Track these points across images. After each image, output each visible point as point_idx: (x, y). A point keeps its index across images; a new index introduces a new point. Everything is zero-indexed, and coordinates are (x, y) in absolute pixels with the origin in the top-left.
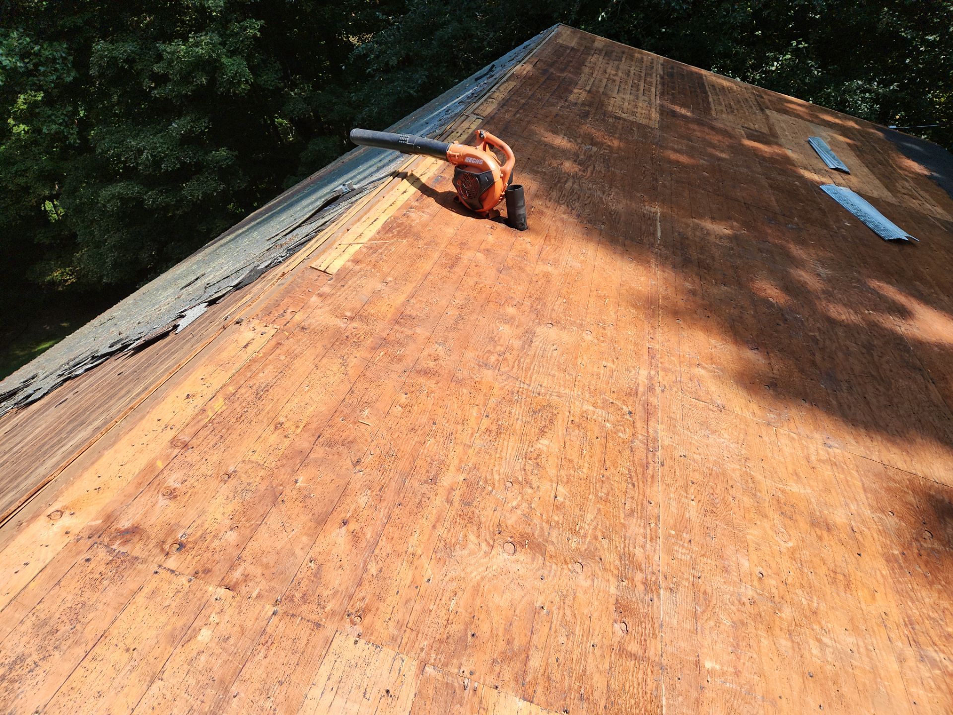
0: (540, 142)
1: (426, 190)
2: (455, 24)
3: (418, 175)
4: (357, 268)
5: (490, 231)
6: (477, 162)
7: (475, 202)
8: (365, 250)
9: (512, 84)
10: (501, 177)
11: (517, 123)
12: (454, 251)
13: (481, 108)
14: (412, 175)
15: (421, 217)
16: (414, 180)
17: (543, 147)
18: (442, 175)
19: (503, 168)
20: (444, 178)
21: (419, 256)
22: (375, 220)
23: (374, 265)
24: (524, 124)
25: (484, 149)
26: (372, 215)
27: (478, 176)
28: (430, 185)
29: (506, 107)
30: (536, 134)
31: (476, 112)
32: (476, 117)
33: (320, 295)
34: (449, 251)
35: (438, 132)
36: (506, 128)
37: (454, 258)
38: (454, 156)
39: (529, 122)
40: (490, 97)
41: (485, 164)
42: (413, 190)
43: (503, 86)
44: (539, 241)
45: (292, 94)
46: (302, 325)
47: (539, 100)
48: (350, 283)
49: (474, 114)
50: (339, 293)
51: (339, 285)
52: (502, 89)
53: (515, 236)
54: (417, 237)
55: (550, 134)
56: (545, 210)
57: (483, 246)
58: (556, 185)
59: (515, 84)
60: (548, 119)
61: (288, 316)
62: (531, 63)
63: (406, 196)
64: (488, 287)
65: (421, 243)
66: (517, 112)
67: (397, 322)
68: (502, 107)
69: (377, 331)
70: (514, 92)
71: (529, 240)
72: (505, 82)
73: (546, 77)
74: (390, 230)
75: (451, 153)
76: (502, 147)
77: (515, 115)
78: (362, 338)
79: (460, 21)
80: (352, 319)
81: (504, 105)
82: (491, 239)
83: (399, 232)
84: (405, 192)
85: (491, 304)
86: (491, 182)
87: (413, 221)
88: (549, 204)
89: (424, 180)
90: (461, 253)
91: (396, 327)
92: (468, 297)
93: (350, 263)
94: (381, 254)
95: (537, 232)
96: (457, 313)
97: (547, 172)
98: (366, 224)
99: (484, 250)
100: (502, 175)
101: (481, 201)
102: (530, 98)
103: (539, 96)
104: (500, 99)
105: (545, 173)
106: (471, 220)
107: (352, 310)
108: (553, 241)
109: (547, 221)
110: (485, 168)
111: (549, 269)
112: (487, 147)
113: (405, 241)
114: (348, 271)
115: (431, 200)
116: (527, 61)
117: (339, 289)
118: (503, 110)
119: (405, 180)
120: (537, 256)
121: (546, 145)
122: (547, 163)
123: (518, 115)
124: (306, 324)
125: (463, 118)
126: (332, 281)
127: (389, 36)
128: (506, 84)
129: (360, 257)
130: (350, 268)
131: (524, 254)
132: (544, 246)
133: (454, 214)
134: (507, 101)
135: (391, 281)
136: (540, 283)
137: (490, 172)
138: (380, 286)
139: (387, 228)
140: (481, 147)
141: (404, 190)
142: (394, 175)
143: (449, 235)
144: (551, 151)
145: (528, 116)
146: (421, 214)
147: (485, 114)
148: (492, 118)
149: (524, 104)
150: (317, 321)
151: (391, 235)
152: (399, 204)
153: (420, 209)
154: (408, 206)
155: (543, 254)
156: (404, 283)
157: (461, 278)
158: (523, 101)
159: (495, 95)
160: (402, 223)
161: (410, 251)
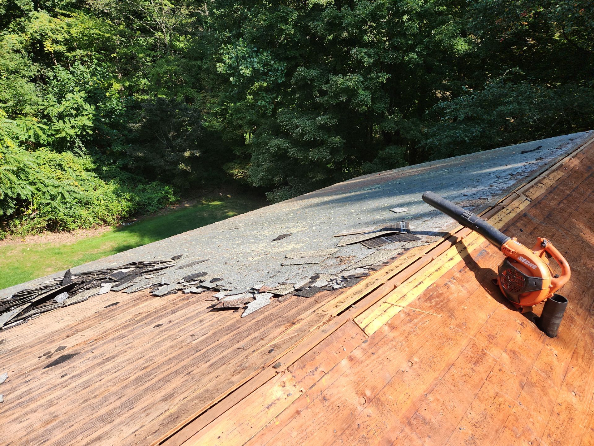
0: (578, 236)
1: (469, 262)
2: (515, 105)
3: (466, 244)
4: (392, 335)
5: (519, 327)
6: (530, 265)
7: (515, 296)
8: (402, 315)
9: (560, 174)
10: (550, 287)
11: (559, 212)
12: (482, 343)
13: (531, 190)
14: (461, 242)
15: (460, 291)
16: (462, 249)
17: (580, 243)
18: (486, 249)
19: (555, 280)
20: (488, 254)
21: (449, 339)
22: (420, 283)
23: (406, 337)
24: (566, 215)
25: (541, 256)
26: (418, 277)
27: (527, 278)
28: (474, 257)
29: (552, 195)
30: (576, 228)
31: (526, 194)
32: (525, 198)
33: (351, 359)
34: (477, 342)
35: (491, 201)
36: (550, 215)
37: (480, 353)
38: (510, 251)
39: (570, 214)
40: (540, 182)
41: (538, 269)
42: (459, 259)
43: (553, 174)
44: (567, 356)
45: (390, 117)
46: (325, 393)
47: (582, 194)
48: (380, 351)
49: (525, 195)
50: (367, 362)
51: (371, 351)
52: (551, 176)
53: (543, 342)
54: (451, 314)
55: (588, 230)
56: (576, 318)
57: (510, 346)
58: (588, 289)
59: (562, 174)
60: (588, 215)
61: (317, 376)
62: (578, 158)
63: (452, 264)
64: (507, 404)
65: (453, 323)
66: (561, 202)
67: (410, 424)
68: (549, 193)
69: (388, 429)
70: (561, 182)
71: (556, 352)
72: (554, 171)
73: (589, 174)
74: (430, 299)
75: (507, 246)
76: (561, 262)
77: (559, 204)
78: (371, 433)
79: (519, 104)
80: (369, 401)
81: (551, 192)
82: (519, 337)
83: (437, 303)
84: (451, 259)
85: (507, 432)
86: (538, 287)
87: (452, 294)
88: (580, 311)
89: (470, 250)
90: (487, 347)
91: (407, 430)
92: (484, 413)
93: (386, 328)
94: (416, 324)
95: (565, 344)
96: (470, 432)
97: (582, 272)
98: (412, 285)
99: (511, 351)
100: (552, 286)
101: (521, 297)
102: (574, 190)
103: (582, 190)
104: (548, 186)
105: (579, 272)
106: (503, 308)
107: (373, 389)
108: (580, 360)
109: (576, 331)
110: (536, 274)
111: (574, 400)
112: (544, 254)
113: (439, 316)
114: (382, 337)
115: (471, 275)
116: (576, 156)
117: (369, 357)
118: (550, 197)
119: (454, 247)
120: (562, 377)
121: (583, 242)
122: (582, 261)
123: (562, 205)
124: (328, 393)
125: (514, 195)
126: (367, 344)
127: (465, 101)
128: (555, 173)
129: (397, 323)
130: (385, 334)
131: (549, 370)
132: (571, 366)
133: (490, 297)
134: (554, 189)
135: (416, 362)
136: (561, 417)
137: (541, 280)
138: (405, 366)
139: (428, 296)
140: (538, 253)
141: (451, 257)
142: (446, 237)
143: (480, 321)
144: (587, 249)
145: (570, 207)
146: (460, 288)
147: (534, 197)
148: (539, 202)
149: (568, 195)
150: (338, 393)
151: (429, 305)
152: (444, 271)
153: (461, 282)
154: (450, 276)
155: (569, 375)
156: (427, 369)
157: (482, 382)
158: (568, 192)
159: (545, 181)
160: (442, 294)
161: (441, 330)
